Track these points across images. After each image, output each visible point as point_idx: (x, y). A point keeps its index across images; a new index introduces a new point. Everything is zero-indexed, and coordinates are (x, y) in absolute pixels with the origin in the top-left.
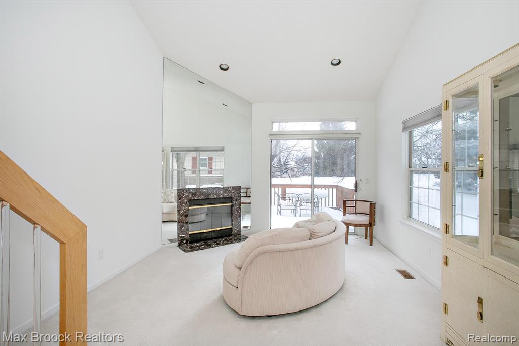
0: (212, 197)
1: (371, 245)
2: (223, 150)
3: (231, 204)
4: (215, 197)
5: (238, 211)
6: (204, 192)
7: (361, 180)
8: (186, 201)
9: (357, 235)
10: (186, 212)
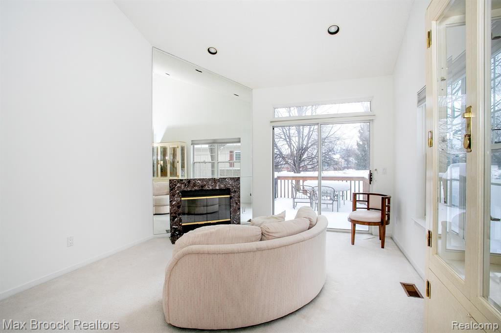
0: (206, 188)
1: (383, 247)
2: (239, 142)
3: (229, 196)
4: (211, 188)
5: (237, 204)
6: (198, 183)
7: (376, 170)
8: (178, 191)
9: (372, 234)
10: (178, 203)
